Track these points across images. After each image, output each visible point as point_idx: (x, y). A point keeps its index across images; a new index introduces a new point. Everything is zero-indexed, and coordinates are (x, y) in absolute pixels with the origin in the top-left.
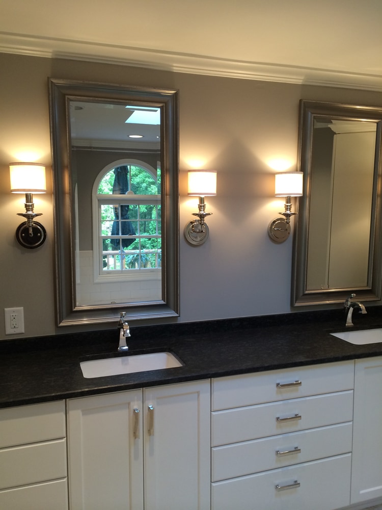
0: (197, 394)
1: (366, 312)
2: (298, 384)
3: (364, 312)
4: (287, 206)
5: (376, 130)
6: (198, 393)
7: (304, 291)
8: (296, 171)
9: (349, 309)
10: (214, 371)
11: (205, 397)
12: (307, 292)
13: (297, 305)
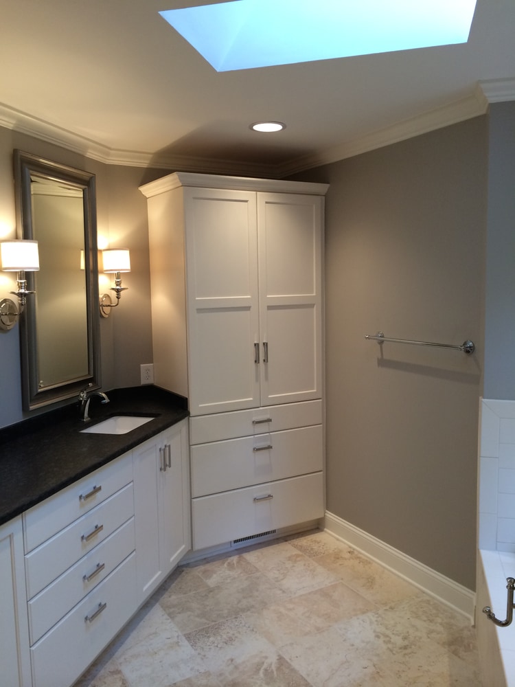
0: (8, 539)
1: (109, 401)
2: (97, 490)
3: (107, 400)
4: (21, 283)
5: (82, 196)
6: (11, 536)
7: (37, 391)
8: (16, 238)
9: (86, 402)
10: (25, 500)
11: (18, 538)
12: (39, 390)
13: (32, 408)
